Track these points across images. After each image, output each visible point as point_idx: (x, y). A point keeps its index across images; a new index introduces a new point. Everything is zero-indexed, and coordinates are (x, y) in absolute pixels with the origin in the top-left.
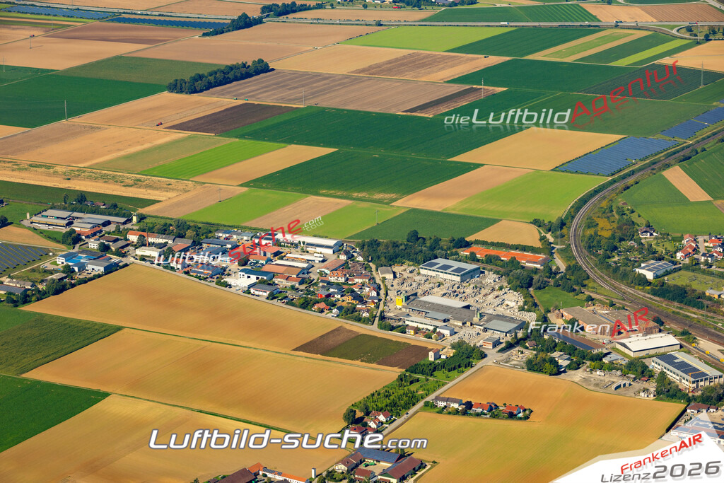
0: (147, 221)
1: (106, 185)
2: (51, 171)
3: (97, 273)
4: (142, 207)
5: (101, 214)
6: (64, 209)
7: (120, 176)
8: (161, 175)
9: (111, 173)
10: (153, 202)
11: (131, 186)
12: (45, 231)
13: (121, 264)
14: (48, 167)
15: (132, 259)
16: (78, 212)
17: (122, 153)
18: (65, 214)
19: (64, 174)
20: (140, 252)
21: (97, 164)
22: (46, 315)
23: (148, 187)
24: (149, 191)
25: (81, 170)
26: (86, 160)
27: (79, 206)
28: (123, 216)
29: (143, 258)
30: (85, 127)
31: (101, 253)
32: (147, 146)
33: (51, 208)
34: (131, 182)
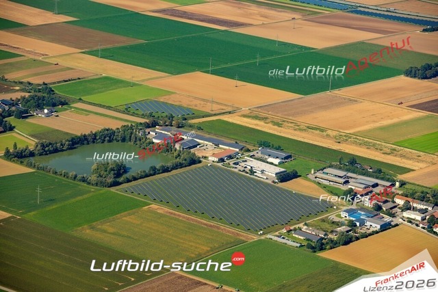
0: (406, 186)
1: (369, 151)
2: (325, 134)
3: (375, 229)
4: (401, 174)
5: (370, 176)
6: (340, 169)
7: (379, 144)
8: (410, 147)
9: (371, 141)
10: (409, 170)
11: (389, 154)
12: (327, 186)
13: (393, 224)
14: (322, 130)
15: (401, 220)
16: (351, 172)
17: (377, 125)
18: (342, 173)
19: (335, 137)
20: (406, 214)
21: (359, 132)
22: (340, 263)
23: (402, 156)
24: (403, 160)
25: (348, 136)
26: (350, 128)
27: (351, 167)
28: (388, 180)
29: (410, 221)
30: (345, 99)
31: (376, 213)
32: (395, 120)
33: (330, 167)
34: (389, 151)
